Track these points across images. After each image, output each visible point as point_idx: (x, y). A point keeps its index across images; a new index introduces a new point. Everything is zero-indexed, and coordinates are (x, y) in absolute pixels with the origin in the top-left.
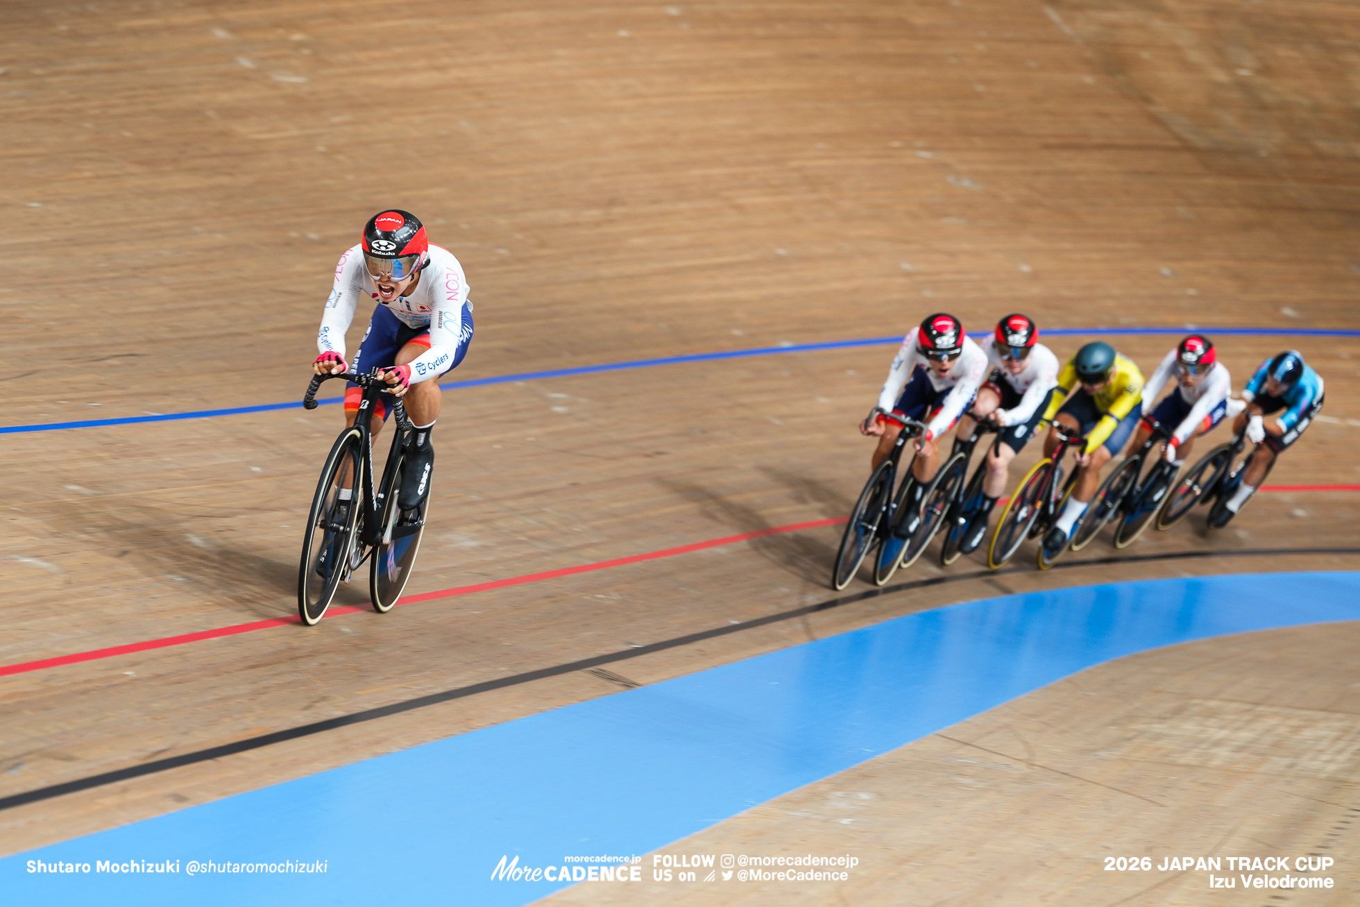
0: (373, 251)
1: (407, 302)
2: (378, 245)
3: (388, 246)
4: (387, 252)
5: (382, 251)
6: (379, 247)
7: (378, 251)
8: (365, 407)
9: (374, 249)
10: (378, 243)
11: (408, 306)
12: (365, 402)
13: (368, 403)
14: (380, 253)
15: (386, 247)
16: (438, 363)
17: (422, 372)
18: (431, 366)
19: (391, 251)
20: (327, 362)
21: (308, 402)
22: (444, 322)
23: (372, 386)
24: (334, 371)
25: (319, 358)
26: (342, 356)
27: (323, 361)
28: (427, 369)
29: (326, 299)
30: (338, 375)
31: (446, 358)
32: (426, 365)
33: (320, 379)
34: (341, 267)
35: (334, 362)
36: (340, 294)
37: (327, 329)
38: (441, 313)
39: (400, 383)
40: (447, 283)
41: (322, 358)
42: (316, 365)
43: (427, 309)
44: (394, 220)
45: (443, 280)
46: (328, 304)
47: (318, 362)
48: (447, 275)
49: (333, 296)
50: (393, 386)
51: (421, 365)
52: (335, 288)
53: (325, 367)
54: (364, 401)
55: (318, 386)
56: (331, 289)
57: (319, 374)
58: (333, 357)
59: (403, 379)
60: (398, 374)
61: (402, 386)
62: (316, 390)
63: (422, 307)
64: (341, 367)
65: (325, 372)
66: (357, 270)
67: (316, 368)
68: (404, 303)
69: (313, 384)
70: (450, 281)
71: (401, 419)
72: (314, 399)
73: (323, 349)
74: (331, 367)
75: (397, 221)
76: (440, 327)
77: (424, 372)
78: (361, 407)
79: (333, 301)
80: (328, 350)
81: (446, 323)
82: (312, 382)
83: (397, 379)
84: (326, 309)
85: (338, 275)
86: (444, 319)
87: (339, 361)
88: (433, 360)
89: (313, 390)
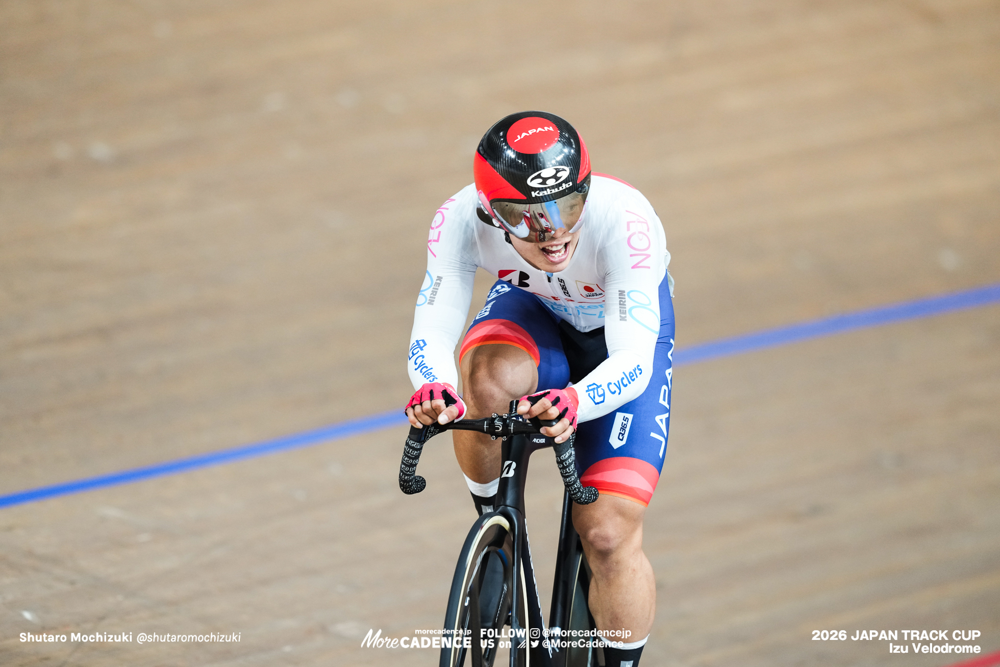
0: (534, 194)
1: (561, 281)
2: (540, 180)
3: (559, 175)
4: (560, 184)
5: (553, 187)
6: (544, 182)
7: (545, 189)
8: (511, 473)
9: (535, 189)
10: (539, 176)
11: (564, 288)
12: (509, 466)
13: (514, 465)
14: (548, 192)
15: (555, 177)
16: (625, 382)
17: (598, 399)
18: (613, 388)
19: (566, 181)
20: (427, 404)
21: (405, 481)
22: (630, 310)
23: (514, 433)
24: (443, 419)
25: (413, 399)
26: (455, 391)
27: (421, 404)
28: (607, 393)
29: (416, 290)
30: (450, 425)
31: (638, 372)
32: (605, 387)
33: (420, 435)
34: (437, 231)
35: (441, 402)
36: (440, 278)
37: (422, 344)
38: (622, 293)
39: (560, 418)
40: (629, 239)
41: (418, 399)
42: (410, 411)
43: (597, 291)
44: (540, 129)
45: (621, 234)
46: (421, 299)
47: (413, 407)
48: (628, 223)
49: (427, 283)
50: (549, 423)
51: (596, 387)
52: (428, 269)
53: (425, 413)
54: (507, 463)
55: (421, 448)
56: (422, 272)
57: (420, 426)
58: (437, 393)
59: (566, 410)
60: (556, 402)
61: (566, 421)
62: (417, 457)
63: (587, 289)
64: (454, 409)
65: (429, 421)
66: (465, 232)
67: (411, 416)
68: (555, 283)
69: (410, 447)
70: (634, 234)
71: (575, 482)
72: (416, 474)
73: (419, 381)
74: (436, 412)
75: (546, 128)
76: (623, 319)
77: (601, 399)
78: (504, 475)
79: (428, 293)
80: (427, 382)
81: (633, 311)
82: (407, 444)
83: (554, 412)
84: (417, 307)
85: (433, 246)
86: (629, 304)
87: (449, 400)
88: (616, 378)
89: (411, 458)
